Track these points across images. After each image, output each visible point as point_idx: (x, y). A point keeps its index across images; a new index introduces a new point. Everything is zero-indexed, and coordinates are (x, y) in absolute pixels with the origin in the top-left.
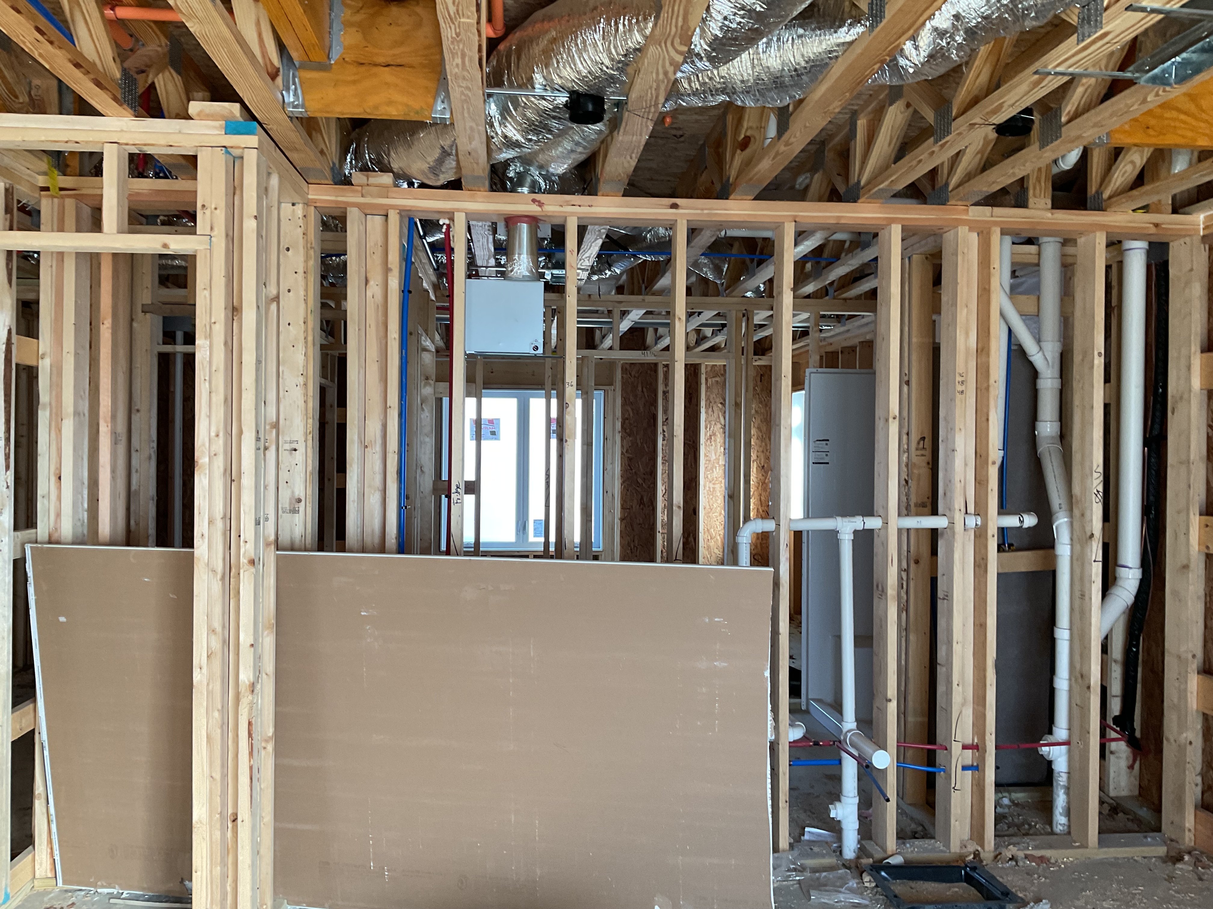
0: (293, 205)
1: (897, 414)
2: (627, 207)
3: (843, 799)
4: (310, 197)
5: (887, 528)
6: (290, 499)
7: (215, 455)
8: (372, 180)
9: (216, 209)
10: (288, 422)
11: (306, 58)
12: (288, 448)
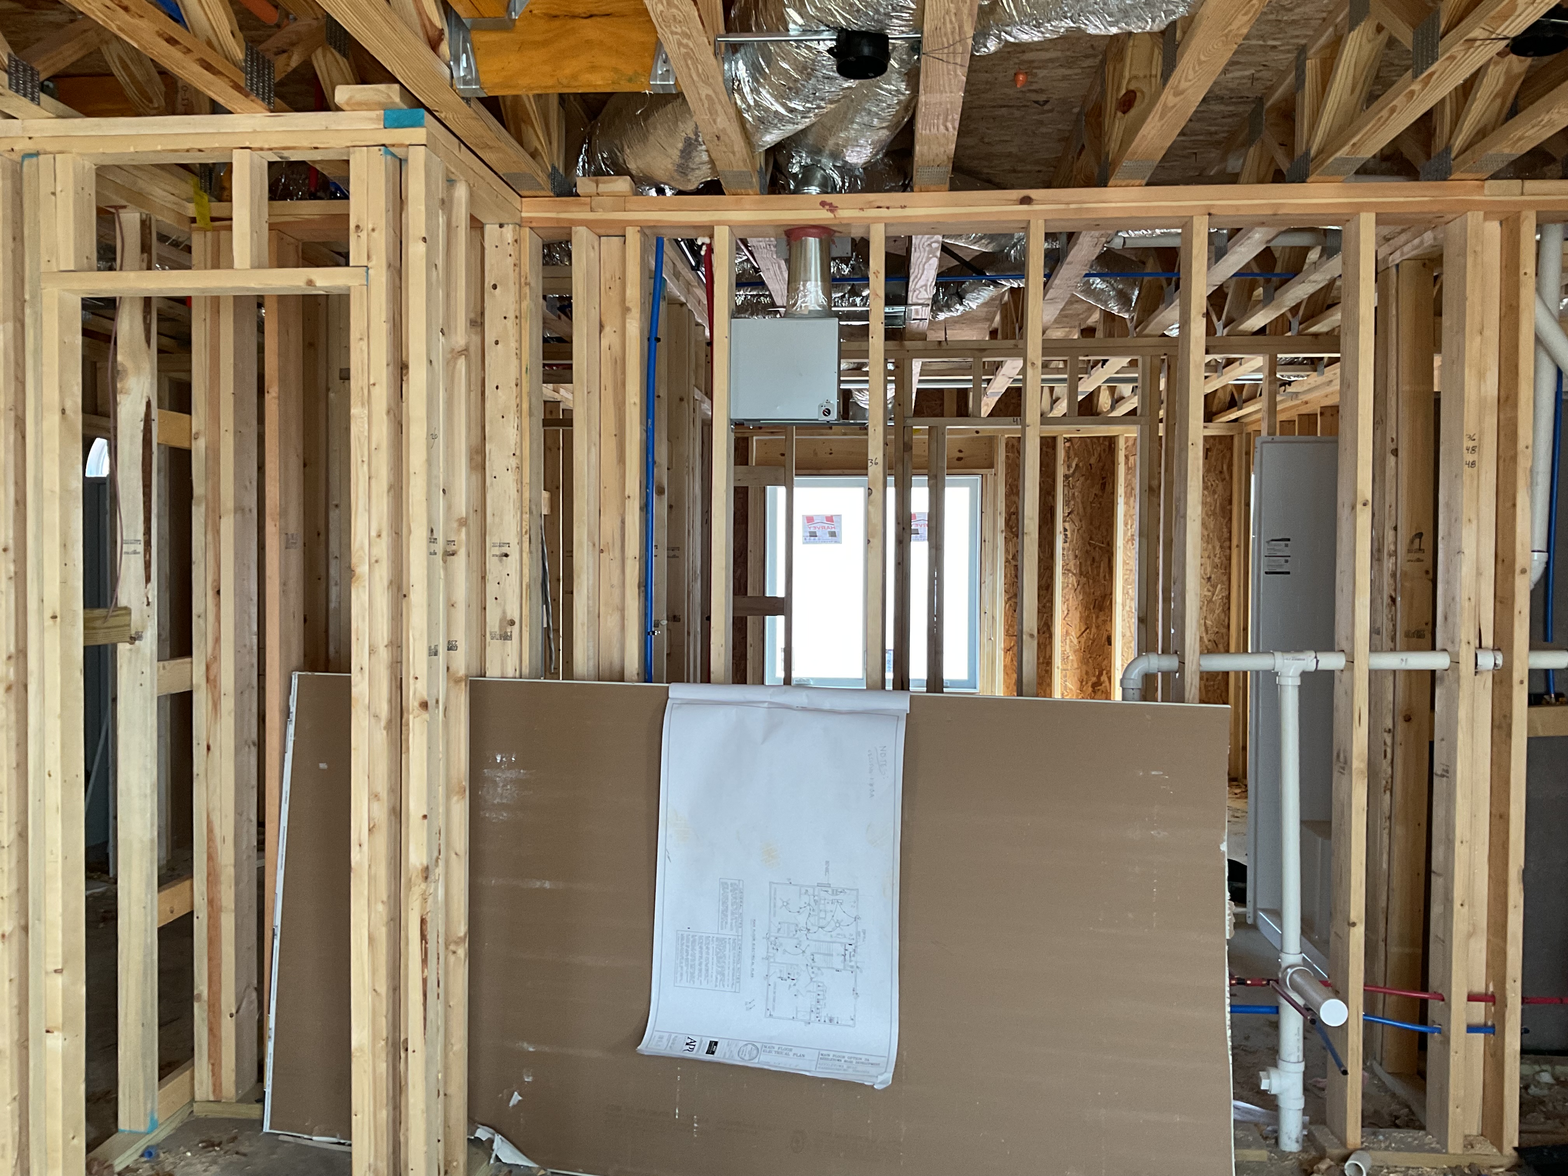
0: (501, 226)
1: (1369, 497)
2: (956, 205)
3: (1282, 1064)
4: (524, 215)
5: (1352, 669)
6: (501, 621)
7: (377, 561)
8: (602, 188)
9: (373, 230)
10: (497, 519)
11: (476, 14)
12: (498, 553)
